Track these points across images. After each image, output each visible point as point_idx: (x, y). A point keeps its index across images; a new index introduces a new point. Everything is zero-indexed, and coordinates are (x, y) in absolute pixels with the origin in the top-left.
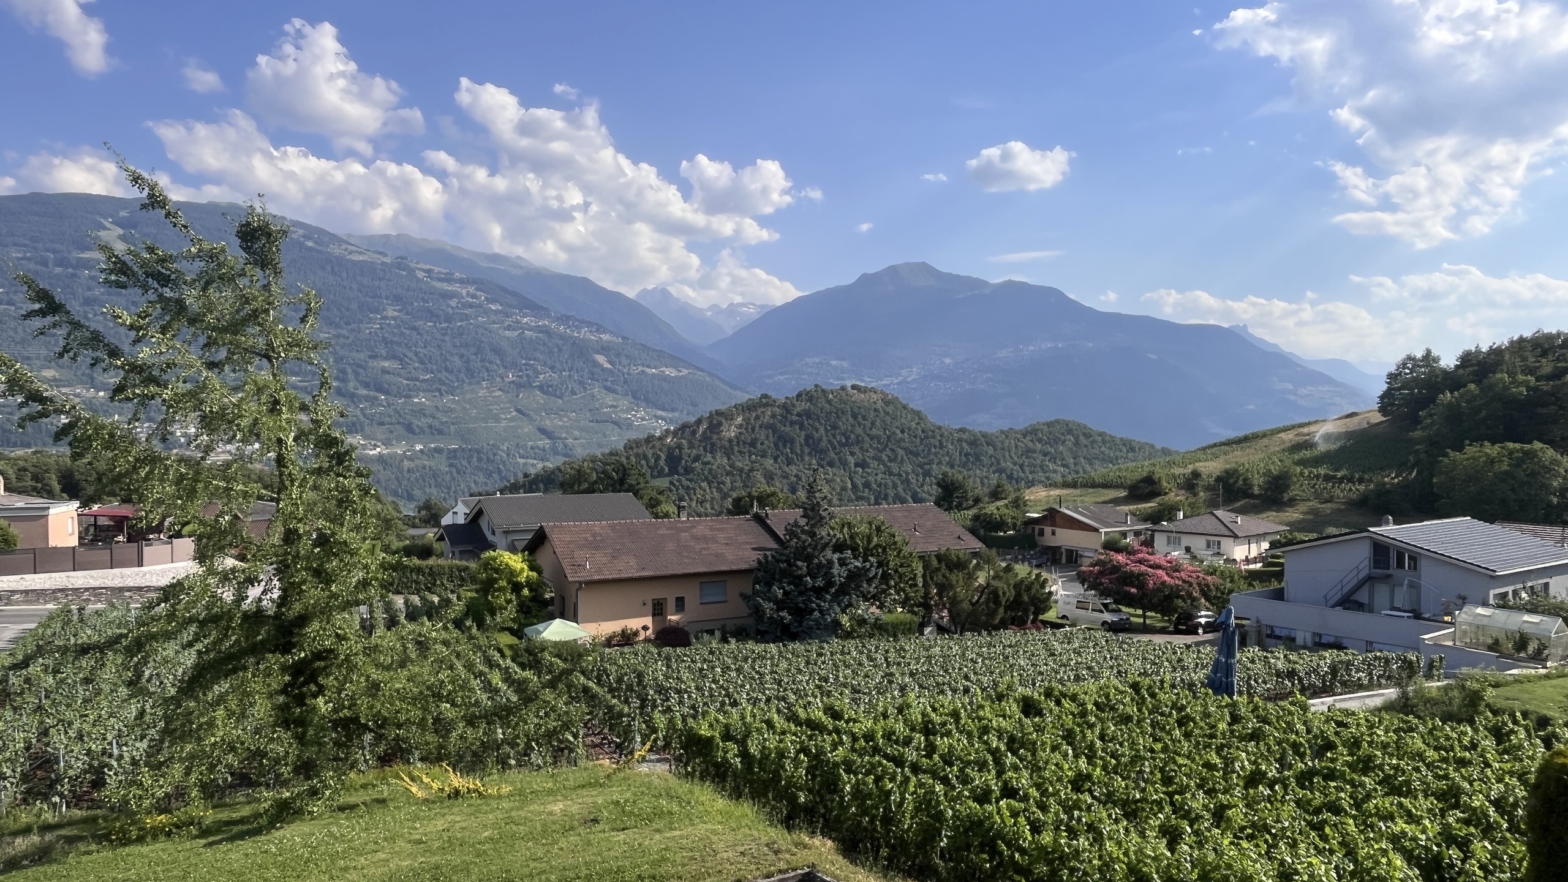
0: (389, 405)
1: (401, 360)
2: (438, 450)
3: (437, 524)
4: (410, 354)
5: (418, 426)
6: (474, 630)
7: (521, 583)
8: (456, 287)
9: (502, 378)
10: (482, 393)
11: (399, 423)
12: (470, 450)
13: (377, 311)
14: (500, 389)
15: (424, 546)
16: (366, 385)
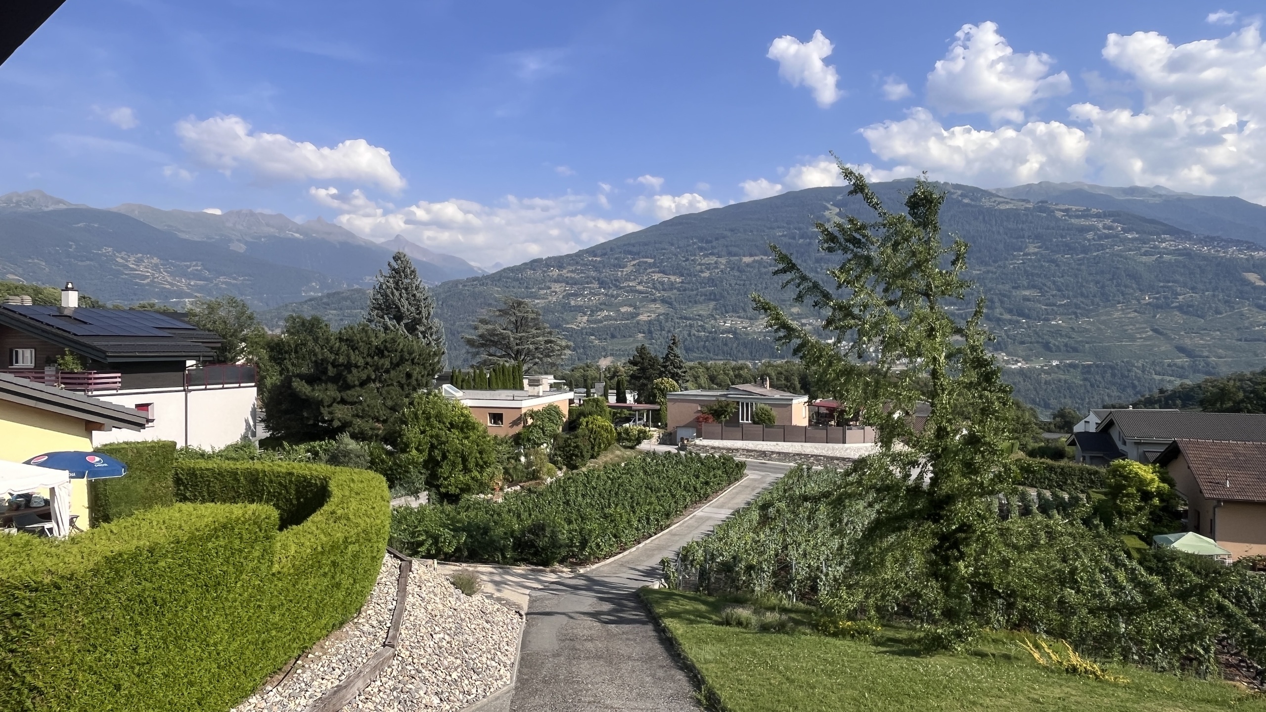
0: (1029, 327)
1: (1041, 289)
2: (1073, 366)
3: (1070, 431)
4: (1049, 284)
5: (1054, 345)
6: (1102, 528)
7: (1152, 493)
8: (1094, 222)
9: (1138, 300)
10: (1116, 315)
11: (1038, 342)
12: (1104, 366)
13: (1020, 249)
14: (1135, 311)
15: (1057, 448)
16: (1010, 311)
